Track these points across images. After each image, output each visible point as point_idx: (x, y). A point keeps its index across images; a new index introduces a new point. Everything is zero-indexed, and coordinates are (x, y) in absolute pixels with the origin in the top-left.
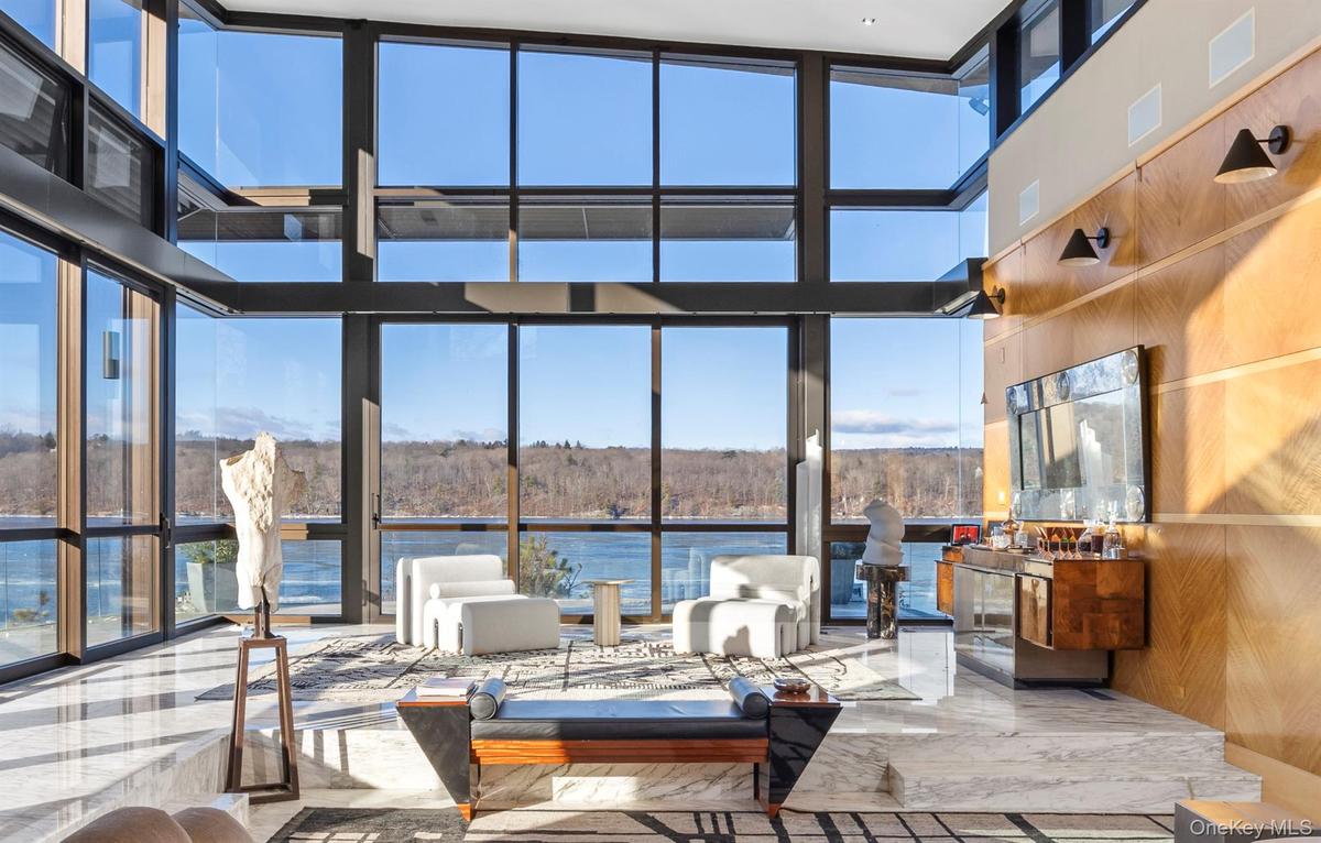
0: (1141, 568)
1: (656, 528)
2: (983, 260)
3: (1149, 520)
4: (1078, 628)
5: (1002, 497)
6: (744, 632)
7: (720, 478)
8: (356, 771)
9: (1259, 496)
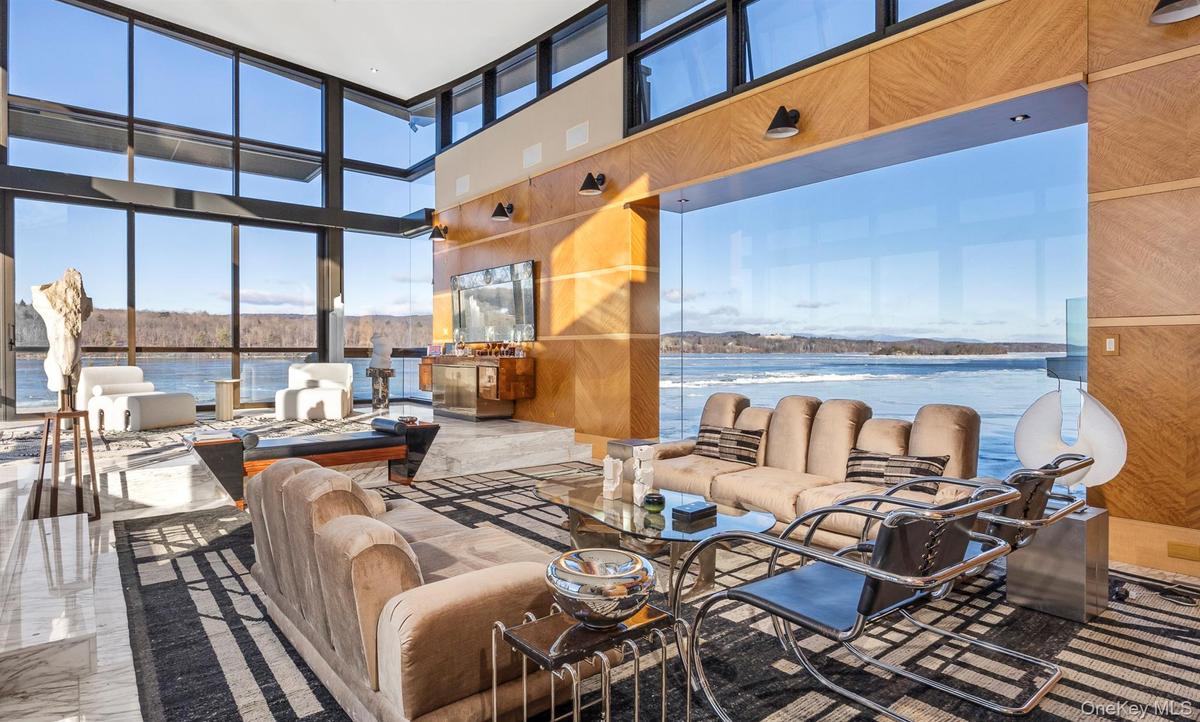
0: (533, 360)
1: (236, 349)
2: (434, 210)
3: (536, 340)
4: (509, 390)
5: (446, 332)
6: (321, 405)
7: (158, 330)
8: (132, 496)
9: (590, 324)
